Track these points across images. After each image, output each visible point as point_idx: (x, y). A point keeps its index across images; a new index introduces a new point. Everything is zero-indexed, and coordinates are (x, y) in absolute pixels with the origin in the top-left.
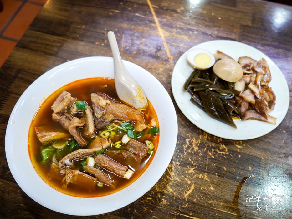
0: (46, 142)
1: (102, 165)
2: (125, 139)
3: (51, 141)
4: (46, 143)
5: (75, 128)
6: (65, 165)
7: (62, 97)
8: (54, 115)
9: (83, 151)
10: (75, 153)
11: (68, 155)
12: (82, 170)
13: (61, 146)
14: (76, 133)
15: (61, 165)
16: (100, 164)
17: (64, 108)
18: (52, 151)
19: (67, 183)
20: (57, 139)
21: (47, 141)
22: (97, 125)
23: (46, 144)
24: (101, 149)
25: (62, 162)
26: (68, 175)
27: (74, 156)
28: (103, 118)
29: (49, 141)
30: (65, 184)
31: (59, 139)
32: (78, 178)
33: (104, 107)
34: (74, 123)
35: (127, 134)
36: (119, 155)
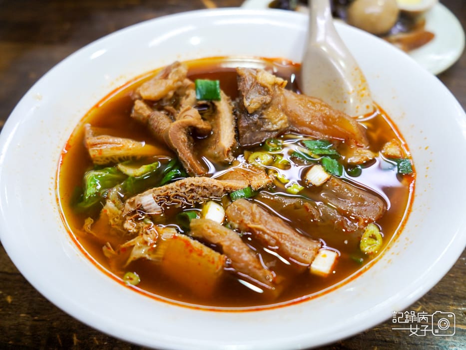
0: (104, 159)
1: (246, 225)
4: (104, 161)
5: (184, 127)
6: (141, 208)
8: (139, 104)
12: (187, 230)
14: (184, 142)
15: (128, 208)
16: (242, 222)
17: (166, 95)
20: (134, 157)
21: (106, 158)
22: (244, 133)
23: (101, 163)
24: (247, 186)
25: (134, 202)
26: (145, 236)
27: (169, 191)
28: (262, 114)
29: (112, 158)
33: (267, 87)
34: (184, 117)
35: (320, 163)
36: (297, 210)
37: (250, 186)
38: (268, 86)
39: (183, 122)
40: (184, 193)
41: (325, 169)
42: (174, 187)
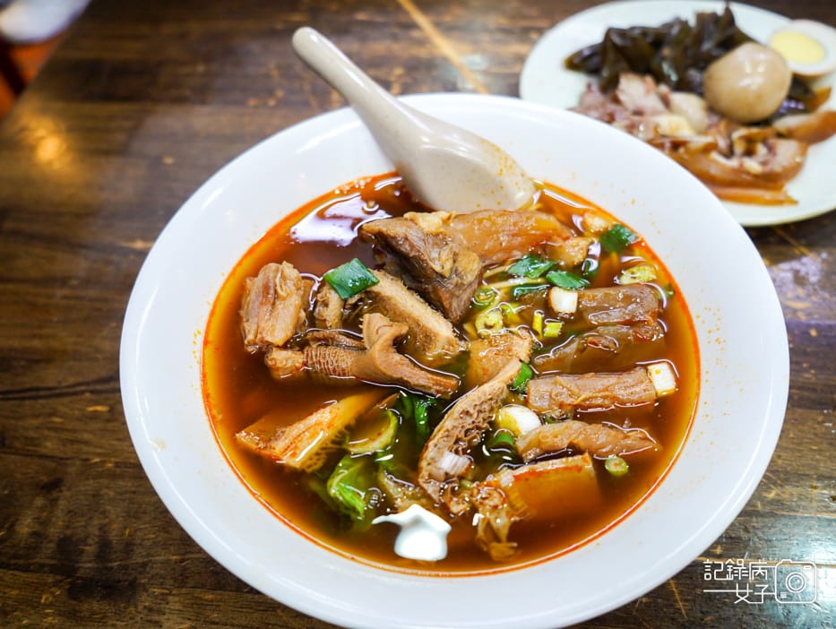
0: (315, 458)
2: (565, 301)
3: (330, 445)
4: (318, 460)
5: (390, 346)
6: (448, 477)
7: (266, 288)
9: (476, 398)
10: (448, 422)
11: (431, 444)
12: (518, 460)
13: (380, 434)
15: (431, 488)
18: (359, 473)
19: (504, 532)
20: (348, 427)
21: (317, 454)
22: (451, 304)
23: (320, 464)
24: (520, 364)
25: (431, 476)
26: (487, 501)
27: (456, 432)
28: (457, 270)
29: (323, 449)
30: (497, 539)
31: (353, 422)
32: (523, 496)
33: (441, 233)
34: (377, 333)
35: (552, 285)
36: (585, 353)
37: (521, 361)
38: (442, 230)
39: (386, 341)
40: (473, 422)
41: (565, 289)
42: (456, 424)
